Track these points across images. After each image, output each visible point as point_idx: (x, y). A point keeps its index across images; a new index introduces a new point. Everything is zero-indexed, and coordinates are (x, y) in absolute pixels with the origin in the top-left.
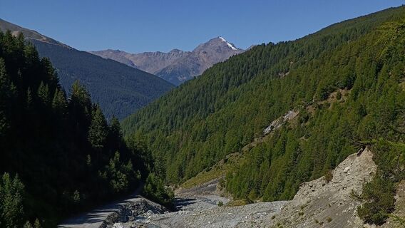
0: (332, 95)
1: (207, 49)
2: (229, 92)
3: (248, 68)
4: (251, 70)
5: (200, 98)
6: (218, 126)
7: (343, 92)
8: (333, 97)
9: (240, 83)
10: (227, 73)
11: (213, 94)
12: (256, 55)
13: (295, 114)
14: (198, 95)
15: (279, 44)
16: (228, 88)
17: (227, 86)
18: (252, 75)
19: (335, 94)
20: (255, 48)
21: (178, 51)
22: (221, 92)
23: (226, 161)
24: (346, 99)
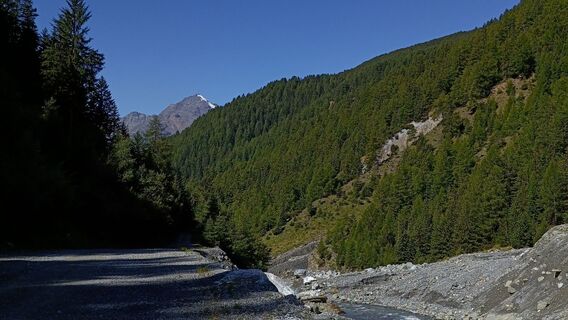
0: (496, 89)
1: (180, 112)
2: (236, 148)
3: (263, 113)
4: (267, 116)
5: (191, 159)
6: (242, 183)
7: (517, 82)
8: (500, 92)
9: (252, 136)
10: (231, 122)
11: (212, 151)
12: (275, 94)
13: (435, 124)
14: (187, 153)
15: (308, 79)
16: (233, 144)
17: (232, 141)
18: (270, 123)
19: (502, 86)
20: (272, 85)
21: (138, 114)
22: (224, 148)
23: (313, 213)
24: (526, 94)
